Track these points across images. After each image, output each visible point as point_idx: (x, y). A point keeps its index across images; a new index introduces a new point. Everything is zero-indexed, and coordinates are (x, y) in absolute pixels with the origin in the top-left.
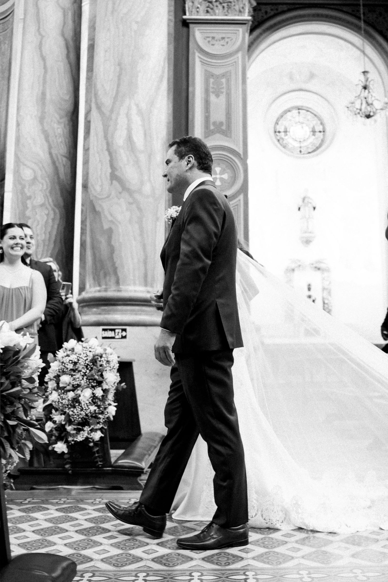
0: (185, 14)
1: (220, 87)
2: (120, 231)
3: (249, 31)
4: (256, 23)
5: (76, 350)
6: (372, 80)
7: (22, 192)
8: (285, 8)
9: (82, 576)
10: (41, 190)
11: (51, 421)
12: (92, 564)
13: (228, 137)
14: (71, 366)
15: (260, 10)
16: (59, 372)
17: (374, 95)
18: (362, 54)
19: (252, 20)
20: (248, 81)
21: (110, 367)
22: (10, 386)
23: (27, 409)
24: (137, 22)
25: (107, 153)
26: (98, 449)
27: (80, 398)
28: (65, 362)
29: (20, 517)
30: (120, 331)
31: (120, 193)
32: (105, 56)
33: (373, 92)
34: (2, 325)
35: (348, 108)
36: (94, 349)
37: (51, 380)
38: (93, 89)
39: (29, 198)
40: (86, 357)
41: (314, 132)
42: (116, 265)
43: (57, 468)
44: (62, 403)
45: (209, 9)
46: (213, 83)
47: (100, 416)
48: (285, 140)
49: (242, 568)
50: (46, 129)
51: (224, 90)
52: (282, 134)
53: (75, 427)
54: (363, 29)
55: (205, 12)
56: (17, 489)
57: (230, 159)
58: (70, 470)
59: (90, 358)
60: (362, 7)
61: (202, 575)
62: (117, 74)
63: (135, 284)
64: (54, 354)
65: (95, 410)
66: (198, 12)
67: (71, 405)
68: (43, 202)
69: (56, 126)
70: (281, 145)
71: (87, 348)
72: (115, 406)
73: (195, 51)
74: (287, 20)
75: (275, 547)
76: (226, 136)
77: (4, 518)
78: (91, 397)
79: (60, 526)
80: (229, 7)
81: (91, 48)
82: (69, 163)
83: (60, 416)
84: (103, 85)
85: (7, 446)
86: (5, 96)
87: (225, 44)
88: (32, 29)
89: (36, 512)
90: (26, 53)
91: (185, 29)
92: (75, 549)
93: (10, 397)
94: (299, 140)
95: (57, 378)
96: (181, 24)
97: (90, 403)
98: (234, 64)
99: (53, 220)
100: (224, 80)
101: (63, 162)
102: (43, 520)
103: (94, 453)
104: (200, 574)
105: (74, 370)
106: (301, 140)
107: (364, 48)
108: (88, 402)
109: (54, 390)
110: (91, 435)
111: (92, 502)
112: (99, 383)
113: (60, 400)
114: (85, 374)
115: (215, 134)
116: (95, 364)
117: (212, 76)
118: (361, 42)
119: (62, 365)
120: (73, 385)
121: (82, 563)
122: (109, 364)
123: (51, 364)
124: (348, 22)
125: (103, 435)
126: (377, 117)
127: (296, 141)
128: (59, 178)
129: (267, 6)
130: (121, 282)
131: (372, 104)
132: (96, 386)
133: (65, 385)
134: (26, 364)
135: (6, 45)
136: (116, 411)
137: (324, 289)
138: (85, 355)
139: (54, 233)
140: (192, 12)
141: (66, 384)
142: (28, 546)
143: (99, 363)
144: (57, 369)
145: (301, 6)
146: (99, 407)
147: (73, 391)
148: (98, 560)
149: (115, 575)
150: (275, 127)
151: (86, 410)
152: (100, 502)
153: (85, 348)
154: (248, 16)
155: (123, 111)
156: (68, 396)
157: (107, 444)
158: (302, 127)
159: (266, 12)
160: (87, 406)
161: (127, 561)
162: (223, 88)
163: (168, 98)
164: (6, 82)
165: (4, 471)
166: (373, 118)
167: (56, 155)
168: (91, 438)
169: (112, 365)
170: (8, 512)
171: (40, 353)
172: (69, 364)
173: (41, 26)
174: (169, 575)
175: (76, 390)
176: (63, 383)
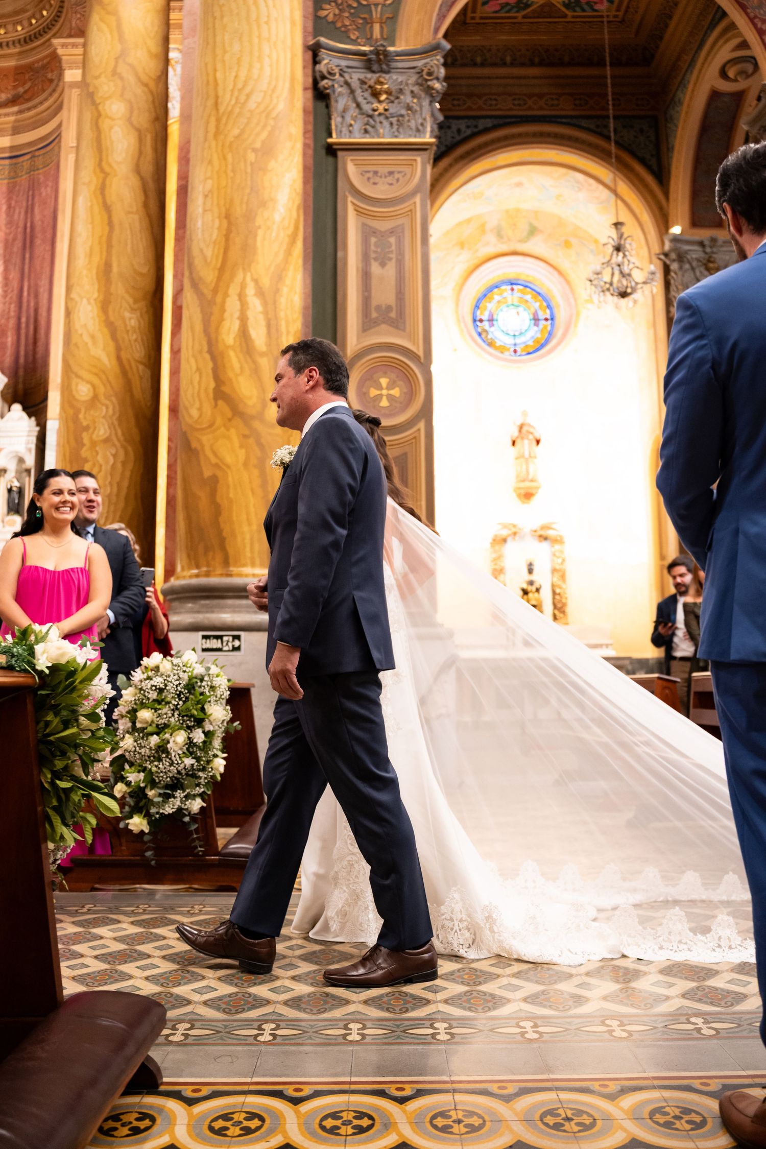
0: (330, 136)
1: (387, 250)
2: (230, 479)
3: (432, 161)
4: (443, 149)
5: (162, 669)
6: (629, 237)
7: (75, 419)
8: (489, 123)
9: (174, 1028)
10: (104, 417)
11: (122, 782)
12: (189, 1009)
13: (400, 329)
14: (153, 695)
15: (449, 127)
16: (136, 704)
17: (632, 259)
18: (613, 197)
19: (437, 143)
20: (432, 241)
21: (216, 697)
22: (61, 727)
23: (88, 762)
24: (254, 150)
25: (208, 356)
26: (197, 826)
27: (169, 746)
28: (144, 688)
29: (75, 934)
30: (231, 639)
31: (230, 420)
32: (204, 204)
33: (631, 256)
34: (48, 630)
35: (591, 281)
36: (190, 667)
37: (122, 716)
38: (186, 259)
39: (87, 428)
40: (177, 680)
41: (536, 320)
42: (224, 534)
43: (134, 856)
44: (139, 753)
45: (368, 127)
46: (376, 245)
47: (201, 774)
48: (490, 333)
49: (428, 1017)
50: (112, 319)
51: (393, 256)
52: (486, 325)
53: (162, 791)
54: (613, 156)
55: (363, 131)
56: (71, 890)
57: (404, 365)
58: (153, 860)
59: (184, 683)
60: (611, 120)
61: (364, 1028)
62: (224, 232)
63: (253, 565)
64: (128, 675)
65: (193, 765)
66: (350, 132)
67: (154, 757)
68: (107, 434)
69: (127, 315)
70: (484, 341)
71: (179, 666)
72: (224, 758)
73: (347, 193)
74: (493, 142)
75: (480, 983)
76: (397, 327)
77: (52, 936)
78: (186, 744)
79: (138, 948)
80: (400, 124)
81: (183, 191)
82: (148, 373)
83: (137, 774)
84: (201, 250)
85: (57, 821)
86: (48, 269)
87: (394, 182)
88: (89, 163)
89: (100, 926)
90: (81, 200)
91: (330, 159)
92: (162, 985)
93: (61, 744)
94: (512, 334)
95: (133, 713)
96: (323, 152)
97: (184, 753)
98: (409, 213)
99: (124, 463)
100: (392, 240)
101: (139, 371)
102: (110, 938)
103: (191, 833)
104: (360, 1026)
105: (158, 701)
106: (517, 334)
107: (615, 185)
108: (180, 752)
109: (128, 732)
110: (185, 805)
111: (188, 911)
112: (199, 722)
113: (138, 748)
114: (176, 707)
115: (379, 325)
116: (192, 692)
117: (374, 233)
118: (611, 176)
119: (140, 693)
120: (157, 726)
121: (174, 1007)
122: (214, 691)
123: (123, 692)
124: (590, 145)
125: (205, 805)
126: (637, 296)
127: (508, 334)
128: (132, 396)
129: (460, 121)
130: (231, 561)
131: (629, 275)
132: (193, 726)
133: (145, 726)
134: (86, 691)
135: (49, 189)
136: (225, 766)
137: (554, 571)
138: (176, 677)
139: (126, 483)
140: (341, 132)
141: (147, 722)
142: (88, 980)
143: (198, 690)
144: (133, 699)
145: (513, 120)
146: (198, 759)
147: (158, 734)
148: (199, 1003)
149: (226, 1027)
150: (474, 313)
151: (177, 764)
152: (200, 911)
153: (176, 665)
154: (431, 137)
155: (233, 290)
156: (150, 743)
157: (212, 818)
158: (518, 313)
159: (459, 131)
160: (180, 757)
161: (244, 1005)
162: (391, 252)
163: (305, 269)
164: (48, 248)
165: (51, 860)
166: (632, 296)
167: (129, 361)
168: (187, 809)
169: (219, 693)
170: (58, 926)
171: (107, 674)
172: (151, 692)
173: (104, 157)
174: (312, 1027)
175: (163, 733)
176: (141, 722)
